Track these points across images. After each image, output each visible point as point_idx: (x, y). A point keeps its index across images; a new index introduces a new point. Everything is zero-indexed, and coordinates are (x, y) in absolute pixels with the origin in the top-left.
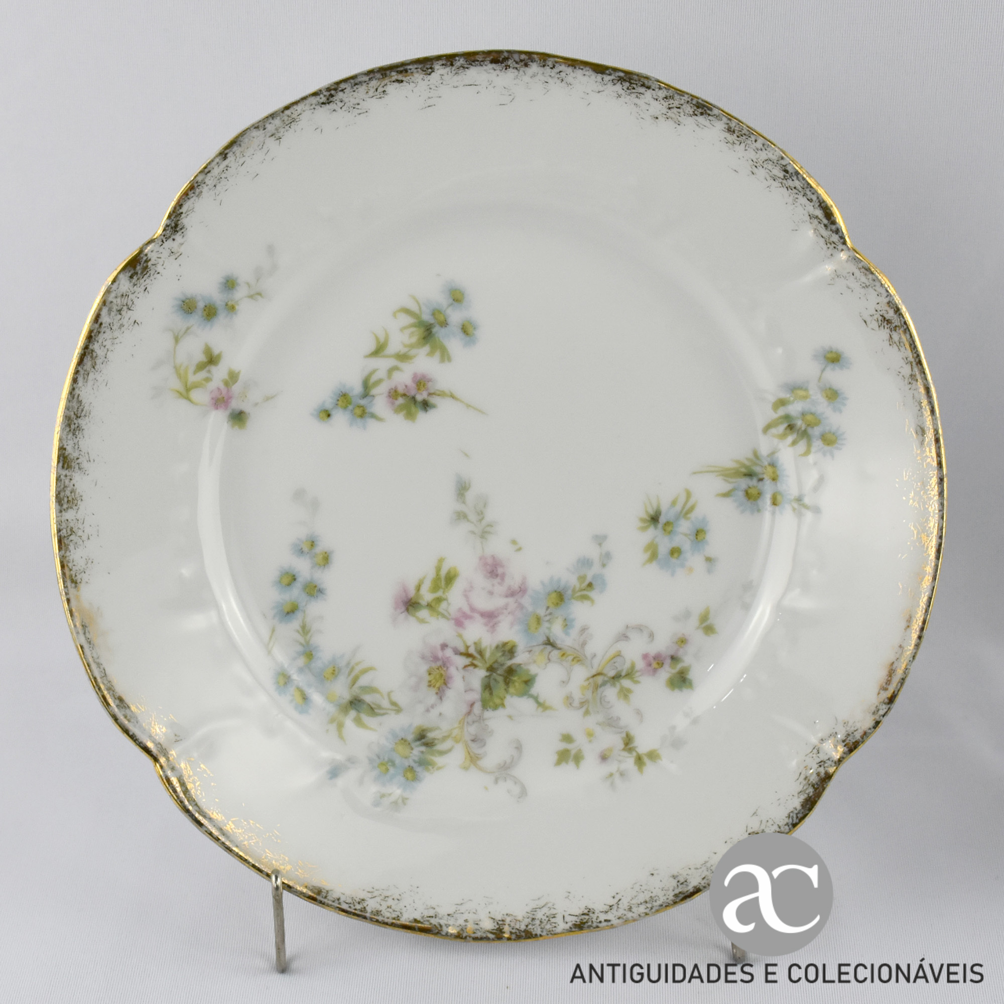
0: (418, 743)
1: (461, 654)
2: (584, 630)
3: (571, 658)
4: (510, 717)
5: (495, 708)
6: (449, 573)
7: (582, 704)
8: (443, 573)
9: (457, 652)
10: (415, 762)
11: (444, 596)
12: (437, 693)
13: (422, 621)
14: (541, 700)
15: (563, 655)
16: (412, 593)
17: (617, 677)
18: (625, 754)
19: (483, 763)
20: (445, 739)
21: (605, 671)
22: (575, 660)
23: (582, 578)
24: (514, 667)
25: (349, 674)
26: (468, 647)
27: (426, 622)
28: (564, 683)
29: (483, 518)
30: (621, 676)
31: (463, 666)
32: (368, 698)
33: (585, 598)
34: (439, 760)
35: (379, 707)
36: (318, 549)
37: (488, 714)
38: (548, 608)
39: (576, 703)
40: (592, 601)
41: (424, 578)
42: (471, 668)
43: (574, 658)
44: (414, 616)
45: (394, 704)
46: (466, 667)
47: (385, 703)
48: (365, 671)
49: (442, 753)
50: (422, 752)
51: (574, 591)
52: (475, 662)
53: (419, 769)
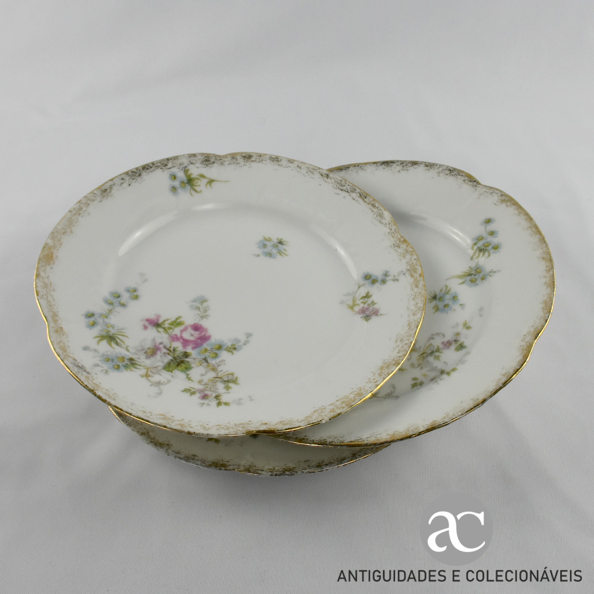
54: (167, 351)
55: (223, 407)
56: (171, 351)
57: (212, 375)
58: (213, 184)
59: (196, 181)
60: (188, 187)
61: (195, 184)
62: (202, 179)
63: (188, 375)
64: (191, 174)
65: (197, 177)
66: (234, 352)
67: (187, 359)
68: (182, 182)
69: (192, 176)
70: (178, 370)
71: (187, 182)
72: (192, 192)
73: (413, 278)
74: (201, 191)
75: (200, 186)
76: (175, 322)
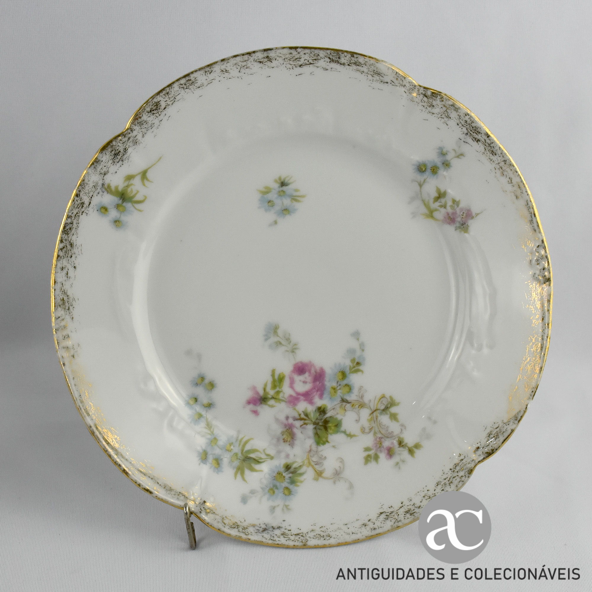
54: (302, 422)
55: (417, 452)
56: (304, 418)
57: (365, 413)
58: (149, 175)
59: (129, 190)
60: (128, 205)
61: (131, 195)
62: (132, 182)
63: (345, 432)
64: (117, 188)
65: (126, 184)
66: (361, 368)
67: (328, 415)
68: (117, 206)
69: (120, 189)
70: (331, 434)
71: (121, 200)
72: (138, 206)
73: (480, 143)
74: (146, 198)
75: (138, 192)
76: (274, 381)
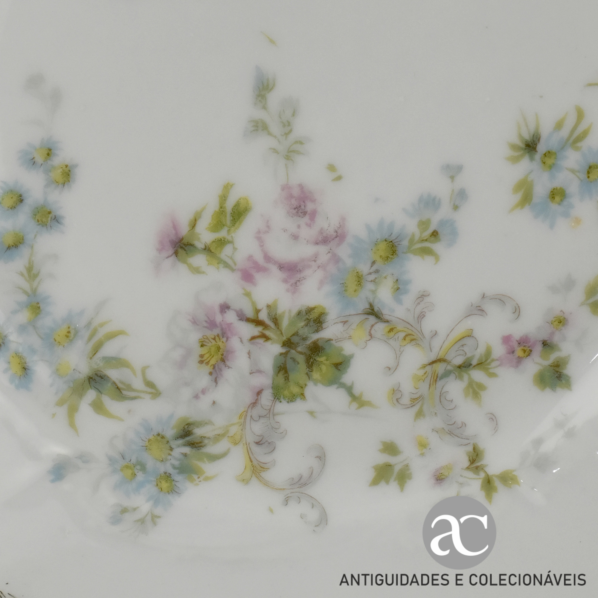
0: (181, 441)
1: (248, 320)
2: (423, 296)
3: (402, 335)
4: (311, 413)
5: (292, 399)
6: (237, 205)
7: (414, 401)
8: (230, 204)
9: (242, 317)
10: (174, 467)
11: (229, 238)
12: (211, 374)
13: (197, 271)
14: (356, 391)
15: (391, 330)
16: (184, 230)
17: (466, 366)
18: (470, 474)
19: (269, 475)
20: (218, 438)
21: (448, 358)
22: (408, 339)
23: (424, 224)
24: (320, 344)
25: (90, 339)
26: (258, 311)
27: (203, 273)
28: (390, 370)
29: (291, 131)
30: (471, 365)
31: (249, 338)
32: (113, 374)
33: (426, 252)
34: (208, 468)
35: (129, 388)
36: (57, 161)
37: (282, 407)
38: (374, 263)
39: (406, 400)
40: (437, 258)
41: (203, 209)
42: (261, 341)
43: (407, 336)
44: (185, 262)
45: (150, 384)
46: (253, 338)
47: (138, 384)
48: (111, 336)
49: (214, 458)
50: (185, 455)
51: (412, 241)
52: (267, 333)
53: (178, 478)
